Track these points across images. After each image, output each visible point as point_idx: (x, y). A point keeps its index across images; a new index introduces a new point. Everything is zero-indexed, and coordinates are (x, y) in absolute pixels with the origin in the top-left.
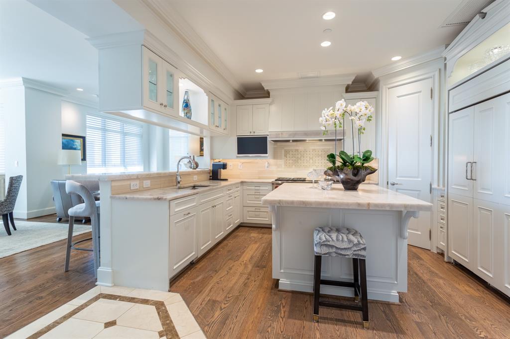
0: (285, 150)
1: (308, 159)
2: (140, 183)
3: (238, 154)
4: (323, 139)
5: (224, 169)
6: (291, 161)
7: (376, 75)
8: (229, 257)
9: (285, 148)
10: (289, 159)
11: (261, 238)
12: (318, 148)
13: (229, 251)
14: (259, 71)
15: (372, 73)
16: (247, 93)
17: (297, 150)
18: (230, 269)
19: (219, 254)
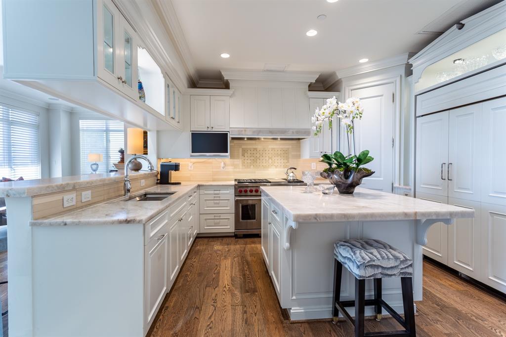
0: (243, 149)
1: (267, 159)
2: (76, 196)
3: (192, 152)
4: (279, 137)
5: (176, 170)
6: (249, 161)
7: (339, 75)
8: (205, 283)
9: (243, 147)
10: (247, 158)
11: (229, 251)
12: (278, 147)
13: (200, 274)
14: (225, 56)
15: (335, 73)
16: (200, 82)
17: (256, 149)
18: (215, 301)
19: (189, 280)
